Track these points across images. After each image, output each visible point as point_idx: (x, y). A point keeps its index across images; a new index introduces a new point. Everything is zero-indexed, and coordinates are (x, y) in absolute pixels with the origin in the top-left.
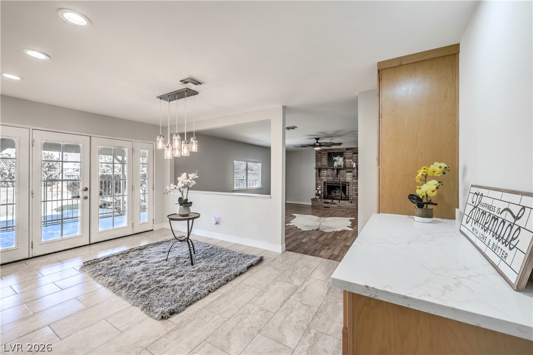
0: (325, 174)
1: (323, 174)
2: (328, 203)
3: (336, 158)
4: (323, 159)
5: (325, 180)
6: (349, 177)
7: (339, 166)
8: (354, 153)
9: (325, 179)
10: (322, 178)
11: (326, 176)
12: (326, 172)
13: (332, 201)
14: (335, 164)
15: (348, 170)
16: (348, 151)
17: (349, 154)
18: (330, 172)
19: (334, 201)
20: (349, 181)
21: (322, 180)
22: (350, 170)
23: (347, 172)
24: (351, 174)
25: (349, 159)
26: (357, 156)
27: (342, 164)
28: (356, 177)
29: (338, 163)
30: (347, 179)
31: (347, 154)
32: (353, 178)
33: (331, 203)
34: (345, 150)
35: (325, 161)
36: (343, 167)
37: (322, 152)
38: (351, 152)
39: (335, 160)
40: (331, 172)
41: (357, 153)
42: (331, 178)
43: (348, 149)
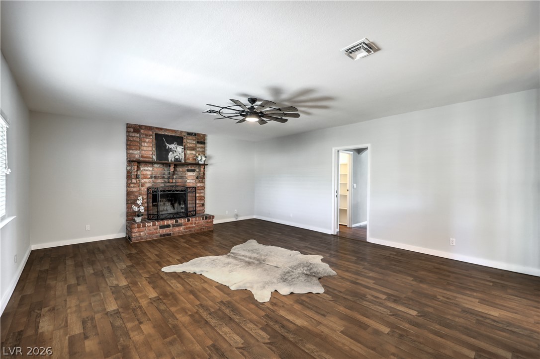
0: (149, 173)
1: (145, 173)
2: (168, 226)
3: (172, 146)
4: (146, 144)
5: (148, 185)
6: (190, 179)
7: (176, 160)
8: (198, 142)
9: (148, 183)
10: (143, 181)
11: (151, 177)
12: (150, 169)
13: (177, 221)
14: (171, 157)
15: (190, 168)
16: (190, 137)
17: (190, 142)
18: (157, 169)
19: (180, 221)
20: (191, 185)
21: (143, 185)
22: (193, 168)
23: (188, 171)
24: (194, 174)
25: (192, 150)
26: (204, 148)
27: (182, 156)
28: (201, 178)
29: (175, 154)
30: (188, 181)
31: (188, 141)
32: (197, 181)
33: (174, 226)
34: (185, 134)
35: (148, 149)
36: (183, 161)
37: (142, 131)
38: (194, 140)
39: (170, 150)
40: (160, 169)
41: (204, 143)
42: (160, 181)
43: (189, 134)
